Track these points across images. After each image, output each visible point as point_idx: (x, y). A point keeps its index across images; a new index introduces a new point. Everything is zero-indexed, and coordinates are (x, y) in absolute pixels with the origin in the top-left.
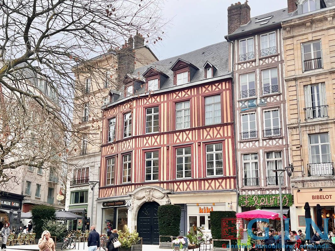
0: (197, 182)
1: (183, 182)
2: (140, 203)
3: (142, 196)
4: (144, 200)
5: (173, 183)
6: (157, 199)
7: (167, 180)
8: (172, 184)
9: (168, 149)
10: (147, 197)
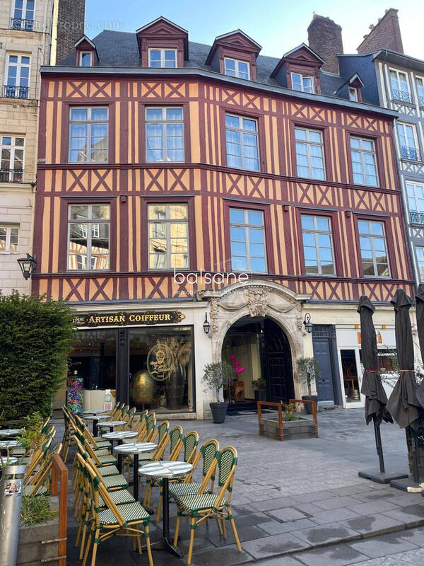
0: (350, 285)
1: (324, 282)
2: (234, 318)
3: (237, 303)
4: (244, 312)
5: (304, 282)
6: (278, 311)
7: (288, 273)
8: (301, 283)
9: (285, 211)
10: (254, 307)
